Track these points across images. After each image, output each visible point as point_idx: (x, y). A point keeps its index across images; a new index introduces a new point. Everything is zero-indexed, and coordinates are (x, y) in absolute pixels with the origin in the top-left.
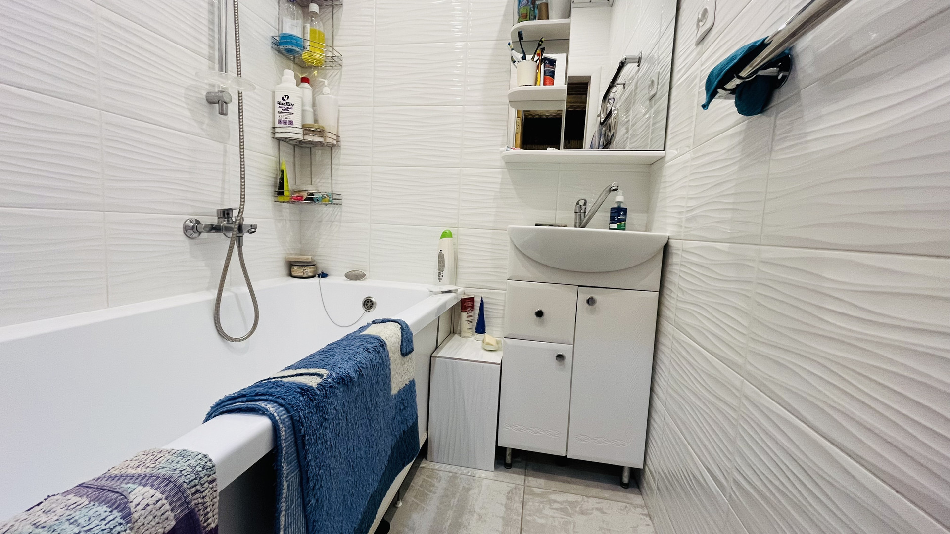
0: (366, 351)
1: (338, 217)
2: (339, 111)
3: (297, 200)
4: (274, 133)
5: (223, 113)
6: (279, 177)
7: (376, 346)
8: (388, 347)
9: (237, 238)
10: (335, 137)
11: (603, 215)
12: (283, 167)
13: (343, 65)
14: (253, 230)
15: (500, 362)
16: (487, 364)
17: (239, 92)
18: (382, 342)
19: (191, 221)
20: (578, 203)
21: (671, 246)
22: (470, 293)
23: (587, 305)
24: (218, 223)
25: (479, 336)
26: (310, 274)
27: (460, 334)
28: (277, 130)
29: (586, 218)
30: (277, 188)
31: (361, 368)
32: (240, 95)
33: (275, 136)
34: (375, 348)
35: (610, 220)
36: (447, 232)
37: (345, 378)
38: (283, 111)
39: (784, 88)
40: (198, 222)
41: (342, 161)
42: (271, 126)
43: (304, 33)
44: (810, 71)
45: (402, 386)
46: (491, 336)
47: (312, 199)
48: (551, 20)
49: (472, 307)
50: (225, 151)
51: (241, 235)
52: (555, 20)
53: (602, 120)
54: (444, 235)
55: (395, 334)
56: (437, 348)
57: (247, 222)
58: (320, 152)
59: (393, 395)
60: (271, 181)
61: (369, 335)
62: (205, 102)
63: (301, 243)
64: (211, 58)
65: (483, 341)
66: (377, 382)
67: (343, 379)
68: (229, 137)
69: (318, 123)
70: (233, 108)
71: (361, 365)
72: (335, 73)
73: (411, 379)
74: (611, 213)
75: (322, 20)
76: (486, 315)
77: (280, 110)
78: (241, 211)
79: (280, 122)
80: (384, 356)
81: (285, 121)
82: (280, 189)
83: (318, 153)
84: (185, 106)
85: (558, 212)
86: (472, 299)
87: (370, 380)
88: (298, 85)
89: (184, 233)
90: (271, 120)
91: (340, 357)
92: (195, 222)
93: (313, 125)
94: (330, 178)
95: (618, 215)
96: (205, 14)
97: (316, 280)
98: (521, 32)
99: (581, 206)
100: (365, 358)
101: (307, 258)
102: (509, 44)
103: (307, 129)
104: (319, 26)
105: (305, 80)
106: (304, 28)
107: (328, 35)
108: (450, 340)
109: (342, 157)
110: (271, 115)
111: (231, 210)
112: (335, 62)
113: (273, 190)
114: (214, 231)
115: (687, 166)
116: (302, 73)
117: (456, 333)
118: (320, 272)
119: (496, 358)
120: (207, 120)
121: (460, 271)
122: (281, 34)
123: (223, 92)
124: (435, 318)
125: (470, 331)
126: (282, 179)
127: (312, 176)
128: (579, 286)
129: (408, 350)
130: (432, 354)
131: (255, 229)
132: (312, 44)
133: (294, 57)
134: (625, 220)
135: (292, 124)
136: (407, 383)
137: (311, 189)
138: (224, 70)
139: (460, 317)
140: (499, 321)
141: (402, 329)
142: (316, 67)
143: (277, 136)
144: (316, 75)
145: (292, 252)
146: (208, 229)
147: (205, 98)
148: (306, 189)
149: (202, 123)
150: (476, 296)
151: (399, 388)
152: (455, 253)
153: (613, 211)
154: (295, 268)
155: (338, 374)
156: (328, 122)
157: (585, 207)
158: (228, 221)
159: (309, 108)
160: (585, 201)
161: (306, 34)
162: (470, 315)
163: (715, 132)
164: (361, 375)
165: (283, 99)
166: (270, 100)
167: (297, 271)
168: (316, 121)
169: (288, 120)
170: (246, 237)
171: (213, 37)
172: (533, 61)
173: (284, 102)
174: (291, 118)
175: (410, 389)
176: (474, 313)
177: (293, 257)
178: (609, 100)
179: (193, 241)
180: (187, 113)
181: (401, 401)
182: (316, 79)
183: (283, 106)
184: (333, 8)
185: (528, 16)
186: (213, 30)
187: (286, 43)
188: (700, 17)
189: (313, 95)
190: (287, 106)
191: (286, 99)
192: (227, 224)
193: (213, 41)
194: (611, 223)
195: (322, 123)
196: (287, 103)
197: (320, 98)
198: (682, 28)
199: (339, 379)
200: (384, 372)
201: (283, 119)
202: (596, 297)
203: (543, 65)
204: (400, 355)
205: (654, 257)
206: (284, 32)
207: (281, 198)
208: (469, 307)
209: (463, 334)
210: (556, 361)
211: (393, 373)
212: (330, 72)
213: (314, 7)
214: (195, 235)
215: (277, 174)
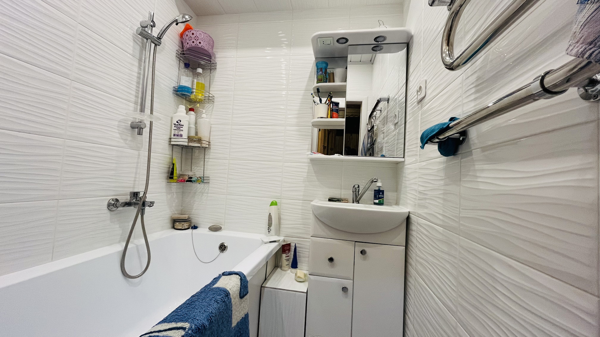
0: (216, 303)
1: (207, 190)
2: (211, 127)
3: (181, 182)
4: (170, 141)
5: (140, 133)
6: (171, 167)
7: (223, 297)
8: (231, 296)
9: (141, 210)
10: (208, 143)
11: (370, 194)
12: (174, 162)
13: (215, 101)
14: (152, 205)
15: (306, 292)
16: (297, 293)
17: (150, 121)
18: (227, 293)
19: (113, 200)
20: (354, 187)
21: (411, 218)
22: (289, 240)
23: (361, 254)
24: (130, 200)
25: (293, 270)
26: (187, 227)
27: (281, 267)
28: (172, 140)
29: (359, 197)
30: (170, 174)
31: (212, 317)
32: (151, 123)
33: (170, 143)
34: (222, 299)
35: (374, 197)
36: (274, 202)
37: (201, 328)
38: (177, 129)
39: (464, 146)
40: (117, 200)
41: (211, 157)
42: (169, 137)
43: (193, 84)
44: (476, 141)
45: (239, 319)
46: (302, 271)
47: (191, 181)
48: (336, 83)
49: (289, 250)
50: (139, 155)
51: (143, 208)
52: (338, 83)
53: (369, 129)
54: (273, 204)
55: (236, 284)
56: (266, 279)
57: (149, 199)
58: (198, 151)
59: (233, 328)
60: (166, 170)
61: (218, 288)
62: (129, 128)
63: (182, 206)
64: (136, 103)
65: (296, 275)
66: (223, 323)
67: (199, 329)
68: (142, 146)
69: (197, 135)
70: (146, 131)
71: (212, 315)
72: (210, 106)
73: (246, 313)
74: (374, 193)
75: (203, 76)
76: (298, 255)
77: (175, 128)
78: (145, 193)
79: (174, 135)
80: (228, 303)
81: (177, 135)
82: (171, 175)
83: (197, 152)
84: (117, 131)
85: (342, 190)
86: (289, 245)
87: (218, 323)
88: (187, 113)
89: (108, 208)
90: (169, 133)
91: (199, 310)
92: (115, 201)
93: (194, 137)
94: (203, 166)
95: (379, 195)
96: (135, 79)
97: (190, 231)
98: (319, 88)
99: (356, 188)
100: (215, 308)
101: (185, 217)
102: (312, 94)
103: (190, 139)
104: (201, 80)
105: (191, 110)
106: (193, 81)
107: (207, 85)
108: (274, 273)
109: (211, 154)
110: (169, 131)
111: (139, 192)
112: (210, 99)
113: (167, 175)
114: (127, 206)
115: (417, 172)
116: (190, 105)
117: (278, 267)
118: (193, 225)
119: (303, 287)
120: (129, 138)
121: (282, 226)
122: (179, 86)
123: (141, 122)
124: (265, 263)
125: (287, 266)
126: (173, 169)
127: (192, 165)
128: (355, 242)
129: (244, 294)
130: (262, 285)
131: (153, 204)
132: (197, 91)
133: (186, 98)
134: (383, 197)
135: (182, 137)
136: (243, 316)
137: (190, 174)
138: (143, 112)
139: (281, 256)
140: (307, 259)
141: (241, 279)
142: (199, 102)
143: (172, 143)
144: (198, 106)
145: (176, 212)
146: (123, 205)
147: (129, 125)
148: (188, 174)
149: (126, 140)
150: (293, 242)
151: (237, 321)
152: (279, 215)
153: (376, 192)
154: (177, 224)
155: (196, 325)
156: (204, 134)
157: (358, 189)
158: (136, 199)
159: (193, 126)
160: (359, 186)
161: (194, 85)
162: (288, 255)
163: (430, 157)
164: (211, 323)
165: (177, 122)
166: (170, 122)
167: (178, 225)
168: (196, 133)
169: (179, 134)
170: (147, 209)
171: (139, 91)
172: (326, 104)
173: (178, 124)
174: (181, 133)
175: (245, 321)
176: (291, 254)
177: (177, 216)
178: (372, 117)
179: (112, 213)
180: (118, 135)
181: (239, 330)
182: (198, 109)
183: (177, 126)
184: (211, 70)
185: (323, 80)
186: (138, 87)
187: (182, 91)
188: (418, 89)
189: (196, 118)
190: (179, 126)
191: (179, 122)
192: (136, 201)
193: (138, 93)
194: (374, 199)
195: (200, 135)
196: (179, 124)
197: (200, 121)
198: (410, 91)
199: (196, 329)
200: (228, 314)
201: (176, 134)
202: (366, 249)
203: (331, 105)
204: (239, 298)
205: (402, 224)
206: (181, 84)
207: (171, 180)
208: (287, 250)
209: (283, 268)
210: (342, 292)
211: (233, 312)
212: (207, 105)
213: (200, 70)
214: (114, 209)
215: (170, 166)
